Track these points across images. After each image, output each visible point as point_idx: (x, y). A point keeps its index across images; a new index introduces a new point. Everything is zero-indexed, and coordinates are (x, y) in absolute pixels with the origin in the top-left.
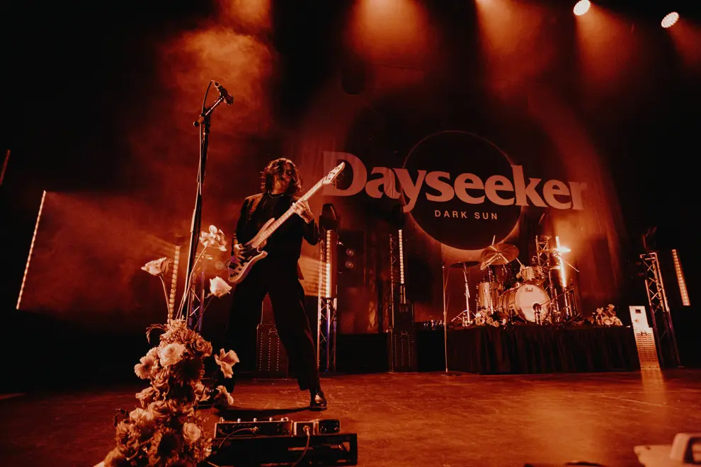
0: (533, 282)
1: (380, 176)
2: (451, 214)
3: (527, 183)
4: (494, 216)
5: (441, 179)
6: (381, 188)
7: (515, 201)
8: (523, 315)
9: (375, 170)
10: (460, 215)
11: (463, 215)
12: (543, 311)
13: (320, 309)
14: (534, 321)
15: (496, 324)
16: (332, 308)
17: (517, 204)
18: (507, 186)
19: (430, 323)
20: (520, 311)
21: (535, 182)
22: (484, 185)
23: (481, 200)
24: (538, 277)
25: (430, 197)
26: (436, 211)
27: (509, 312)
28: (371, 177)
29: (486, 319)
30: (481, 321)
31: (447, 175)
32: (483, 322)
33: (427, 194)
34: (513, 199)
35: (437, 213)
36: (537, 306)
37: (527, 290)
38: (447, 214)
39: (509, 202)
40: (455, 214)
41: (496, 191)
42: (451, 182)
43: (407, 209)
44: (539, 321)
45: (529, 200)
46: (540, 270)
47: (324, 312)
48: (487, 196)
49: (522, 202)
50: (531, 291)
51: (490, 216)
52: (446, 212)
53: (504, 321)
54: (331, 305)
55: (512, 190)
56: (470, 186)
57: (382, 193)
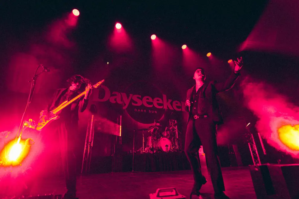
0: (166, 137)
1: (115, 95)
3: (167, 101)
4: (156, 112)
6: (115, 100)
7: (163, 107)
8: (162, 149)
9: (114, 93)
11: (145, 111)
12: (169, 148)
13: (85, 147)
14: (165, 151)
15: (152, 152)
16: (90, 146)
17: (164, 108)
18: (161, 102)
19: (130, 152)
20: (161, 148)
21: (170, 101)
22: (153, 100)
23: (151, 106)
24: (168, 135)
25: (133, 104)
27: (157, 148)
28: (112, 95)
29: (148, 151)
30: (147, 151)
31: (140, 96)
32: (147, 152)
34: (163, 106)
36: (167, 146)
37: (164, 140)
38: (139, 110)
39: (161, 107)
41: (157, 103)
42: (141, 99)
43: (125, 108)
44: (167, 151)
45: (168, 107)
46: (168, 132)
47: (87, 147)
49: (165, 107)
50: (165, 140)
51: (154, 112)
53: (155, 151)
54: (90, 145)
55: (162, 103)
56: (148, 101)
57: (116, 101)
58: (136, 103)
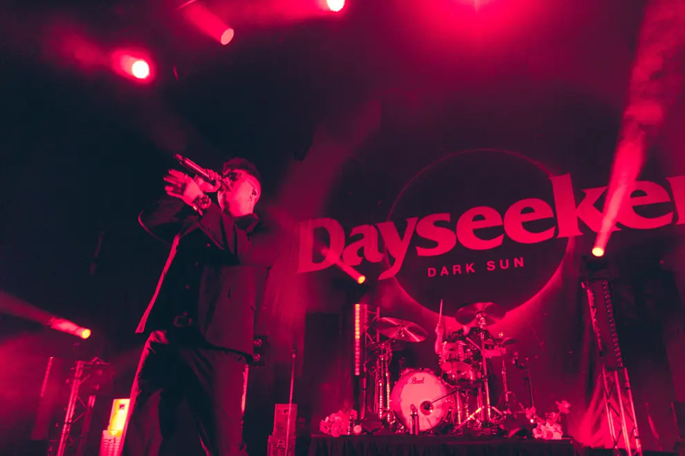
1: (361, 237)
2: (450, 271)
3: (580, 199)
4: (519, 262)
5: (437, 224)
7: (556, 232)
9: (356, 231)
10: (463, 269)
17: (559, 236)
22: (503, 218)
23: (497, 242)
25: (422, 252)
26: (429, 269)
28: (349, 240)
31: (446, 217)
33: (418, 248)
34: (553, 229)
35: (431, 272)
36: (426, 407)
38: (445, 271)
39: (548, 234)
40: (457, 269)
41: (524, 223)
42: (452, 226)
45: (582, 225)
48: (508, 234)
49: (569, 231)
51: (512, 263)
52: (444, 268)
55: (552, 216)
56: (480, 225)
57: (360, 259)
58: (434, 244)
